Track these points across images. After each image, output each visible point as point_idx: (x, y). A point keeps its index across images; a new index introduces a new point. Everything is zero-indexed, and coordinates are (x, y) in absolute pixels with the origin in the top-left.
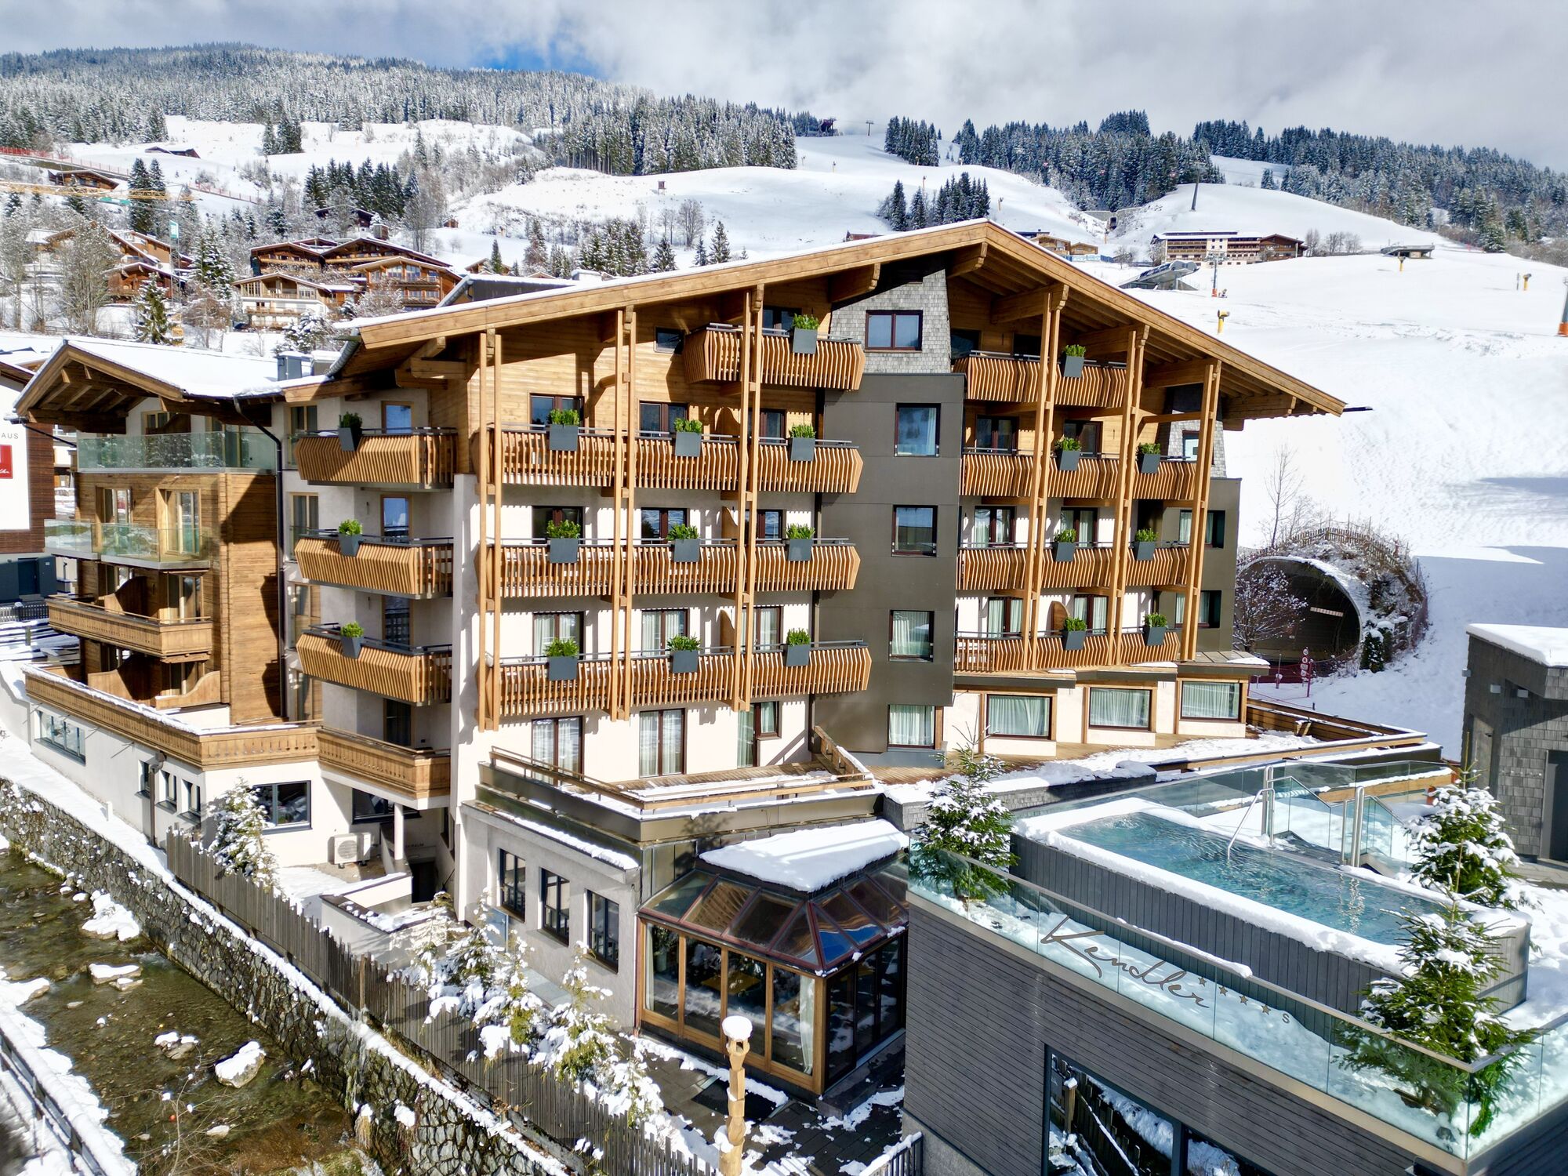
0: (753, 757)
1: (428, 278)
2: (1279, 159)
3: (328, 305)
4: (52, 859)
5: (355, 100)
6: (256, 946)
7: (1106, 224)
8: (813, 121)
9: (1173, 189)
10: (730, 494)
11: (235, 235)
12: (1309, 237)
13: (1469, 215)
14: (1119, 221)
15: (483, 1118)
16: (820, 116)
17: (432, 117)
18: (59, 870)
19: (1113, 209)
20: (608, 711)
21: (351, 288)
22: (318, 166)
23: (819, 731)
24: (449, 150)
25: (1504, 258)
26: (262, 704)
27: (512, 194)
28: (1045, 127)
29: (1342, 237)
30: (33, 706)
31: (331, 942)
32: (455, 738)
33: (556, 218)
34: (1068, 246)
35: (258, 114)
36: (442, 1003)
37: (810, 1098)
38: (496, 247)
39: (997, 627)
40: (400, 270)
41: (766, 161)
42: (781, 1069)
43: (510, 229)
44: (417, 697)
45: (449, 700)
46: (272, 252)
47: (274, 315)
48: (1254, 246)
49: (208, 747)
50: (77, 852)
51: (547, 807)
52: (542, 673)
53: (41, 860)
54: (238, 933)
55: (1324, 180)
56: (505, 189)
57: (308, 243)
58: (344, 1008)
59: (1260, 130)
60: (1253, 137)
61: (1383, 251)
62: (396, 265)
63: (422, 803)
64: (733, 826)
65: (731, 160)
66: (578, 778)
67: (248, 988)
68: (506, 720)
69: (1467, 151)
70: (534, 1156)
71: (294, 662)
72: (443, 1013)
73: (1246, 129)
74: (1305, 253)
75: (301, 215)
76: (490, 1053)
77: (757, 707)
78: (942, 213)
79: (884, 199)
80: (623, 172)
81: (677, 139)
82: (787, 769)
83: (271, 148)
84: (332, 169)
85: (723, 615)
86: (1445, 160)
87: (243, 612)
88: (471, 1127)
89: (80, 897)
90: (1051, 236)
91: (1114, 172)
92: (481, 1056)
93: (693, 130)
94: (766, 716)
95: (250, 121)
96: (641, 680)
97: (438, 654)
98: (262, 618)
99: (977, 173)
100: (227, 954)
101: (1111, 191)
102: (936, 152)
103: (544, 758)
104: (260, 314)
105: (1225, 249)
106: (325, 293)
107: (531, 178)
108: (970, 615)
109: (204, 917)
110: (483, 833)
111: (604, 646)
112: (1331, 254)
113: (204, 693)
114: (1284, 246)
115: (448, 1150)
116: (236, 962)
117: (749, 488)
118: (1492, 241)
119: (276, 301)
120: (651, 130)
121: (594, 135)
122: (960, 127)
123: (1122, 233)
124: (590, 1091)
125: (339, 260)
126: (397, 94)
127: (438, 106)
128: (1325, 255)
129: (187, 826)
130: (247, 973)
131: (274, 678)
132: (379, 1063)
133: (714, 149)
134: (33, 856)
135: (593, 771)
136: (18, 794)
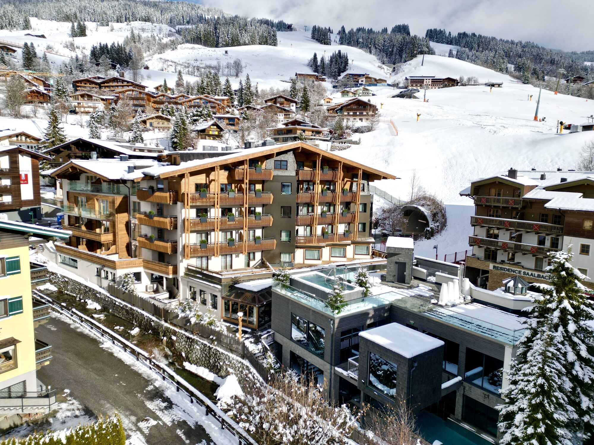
0: (248, 265)
1: (142, 96)
2: (456, 44)
3: (105, 104)
4: (71, 292)
5: (106, 14)
6: (135, 308)
7: (391, 69)
8: (284, 24)
9: (416, 57)
10: (242, 205)
11: (65, 73)
12: (461, 78)
13: (520, 68)
14: (396, 69)
15: (191, 336)
16: (287, 22)
17: (136, 20)
18: (75, 295)
19: (394, 64)
20: (214, 255)
21: (112, 97)
22: (95, 45)
23: (264, 259)
24: (144, 35)
25: (529, 86)
26: (126, 253)
27: (169, 54)
28: (371, 29)
29: (472, 78)
30: (58, 254)
31: (155, 305)
32: (178, 262)
33: (186, 65)
34: (376, 80)
35: (67, 18)
36: (181, 315)
37: (255, 330)
38: (165, 81)
39: (309, 233)
40: (131, 93)
41: (266, 43)
42: (250, 325)
43: (169, 69)
44: (169, 252)
45: (176, 253)
46: (81, 81)
47: (84, 107)
48: (441, 82)
49: (117, 264)
50: (80, 290)
51: (201, 276)
52: (198, 247)
53: (68, 293)
54: (129, 306)
55: (470, 54)
56: (166, 52)
57: (94, 78)
58: (158, 319)
59: (450, 32)
60: (447, 35)
61: (486, 84)
62: (129, 90)
63: (171, 276)
64: (241, 279)
65: (252, 42)
66: (207, 270)
67: (133, 317)
68: (191, 257)
69: (523, 43)
70: (201, 341)
71: (133, 243)
72: (182, 317)
73: (445, 32)
74: (459, 84)
75: (89, 65)
76: (192, 323)
77: (249, 254)
78: (331, 65)
79: (310, 59)
80: (211, 46)
81: (232, 34)
82: (256, 268)
83: (74, 34)
84: (101, 46)
85: (241, 232)
86: (515, 46)
87: (121, 231)
88: (188, 338)
89: (82, 301)
90: (370, 76)
91: (395, 50)
92: (190, 324)
93: (238, 30)
94: (252, 255)
95: (64, 21)
96: (222, 248)
97: (174, 242)
98: (125, 232)
99: (345, 49)
100: (127, 311)
101: (393, 57)
102: (330, 40)
103: (199, 266)
104: (79, 107)
105: (430, 83)
106: (103, 100)
107: (176, 48)
108: (301, 231)
109: (120, 303)
110: (186, 283)
111: (213, 241)
112: (468, 85)
113: (112, 251)
114: (451, 82)
115: (183, 343)
116: (130, 312)
117: (246, 204)
118: (525, 80)
119: (85, 103)
120: (222, 30)
121: (200, 31)
122: (340, 29)
123: (397, 74)
124: (213, 327)
125: (106, 85)
126: (122, 11)
127: (138, 16)
128: (465, 85)
129: (112, 283)
130: (133, 314)
131: (128, 247)
132: (167, 329)
133: (246, 38)
134: (66, 292)
135: (210, 268)
136: (60, 276)
